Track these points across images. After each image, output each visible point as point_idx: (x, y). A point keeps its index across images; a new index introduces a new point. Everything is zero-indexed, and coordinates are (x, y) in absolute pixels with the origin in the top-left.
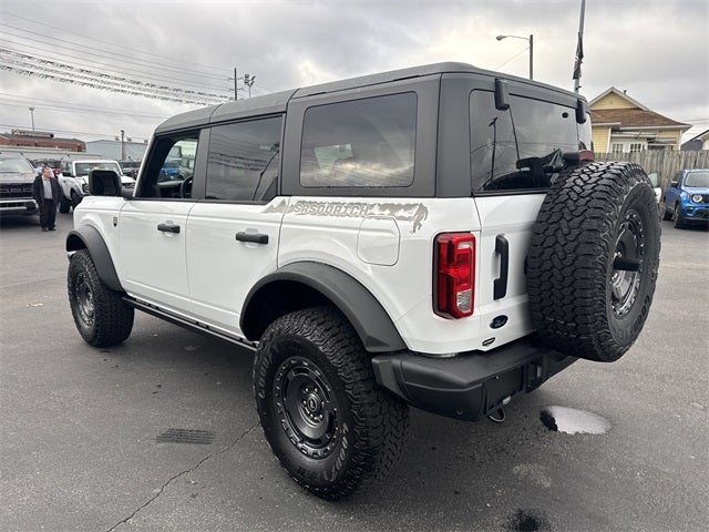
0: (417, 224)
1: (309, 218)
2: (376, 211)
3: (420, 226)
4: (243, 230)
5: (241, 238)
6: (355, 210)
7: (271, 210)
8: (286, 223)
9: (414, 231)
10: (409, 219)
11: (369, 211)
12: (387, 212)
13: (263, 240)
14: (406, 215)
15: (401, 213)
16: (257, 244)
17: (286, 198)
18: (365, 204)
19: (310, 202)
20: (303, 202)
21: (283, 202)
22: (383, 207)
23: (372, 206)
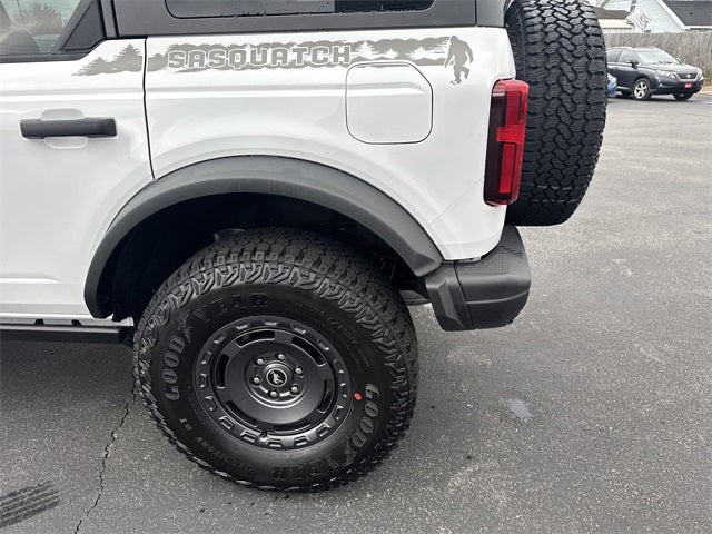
0: (460, 70)
1: (212, 76)
2: (366, 52)
3: (467, 71)
4: (35, 114)
5: (35, 132)
6: (320, 56)
7: (100, 67)
8: (154, 90)
9: (458, 81)
10: (440, 62)
11: (353, 55)
12: (391, 54)
13: (105, 129)
14: (432, 55)
15: (420, 53)
16: (86, 139)
17: (137, 44)
18: (339, 43)
19: (205, 47)
20: (187, 47)
21: (130, 51)
22: (381, 46)
23: (356, 46)
